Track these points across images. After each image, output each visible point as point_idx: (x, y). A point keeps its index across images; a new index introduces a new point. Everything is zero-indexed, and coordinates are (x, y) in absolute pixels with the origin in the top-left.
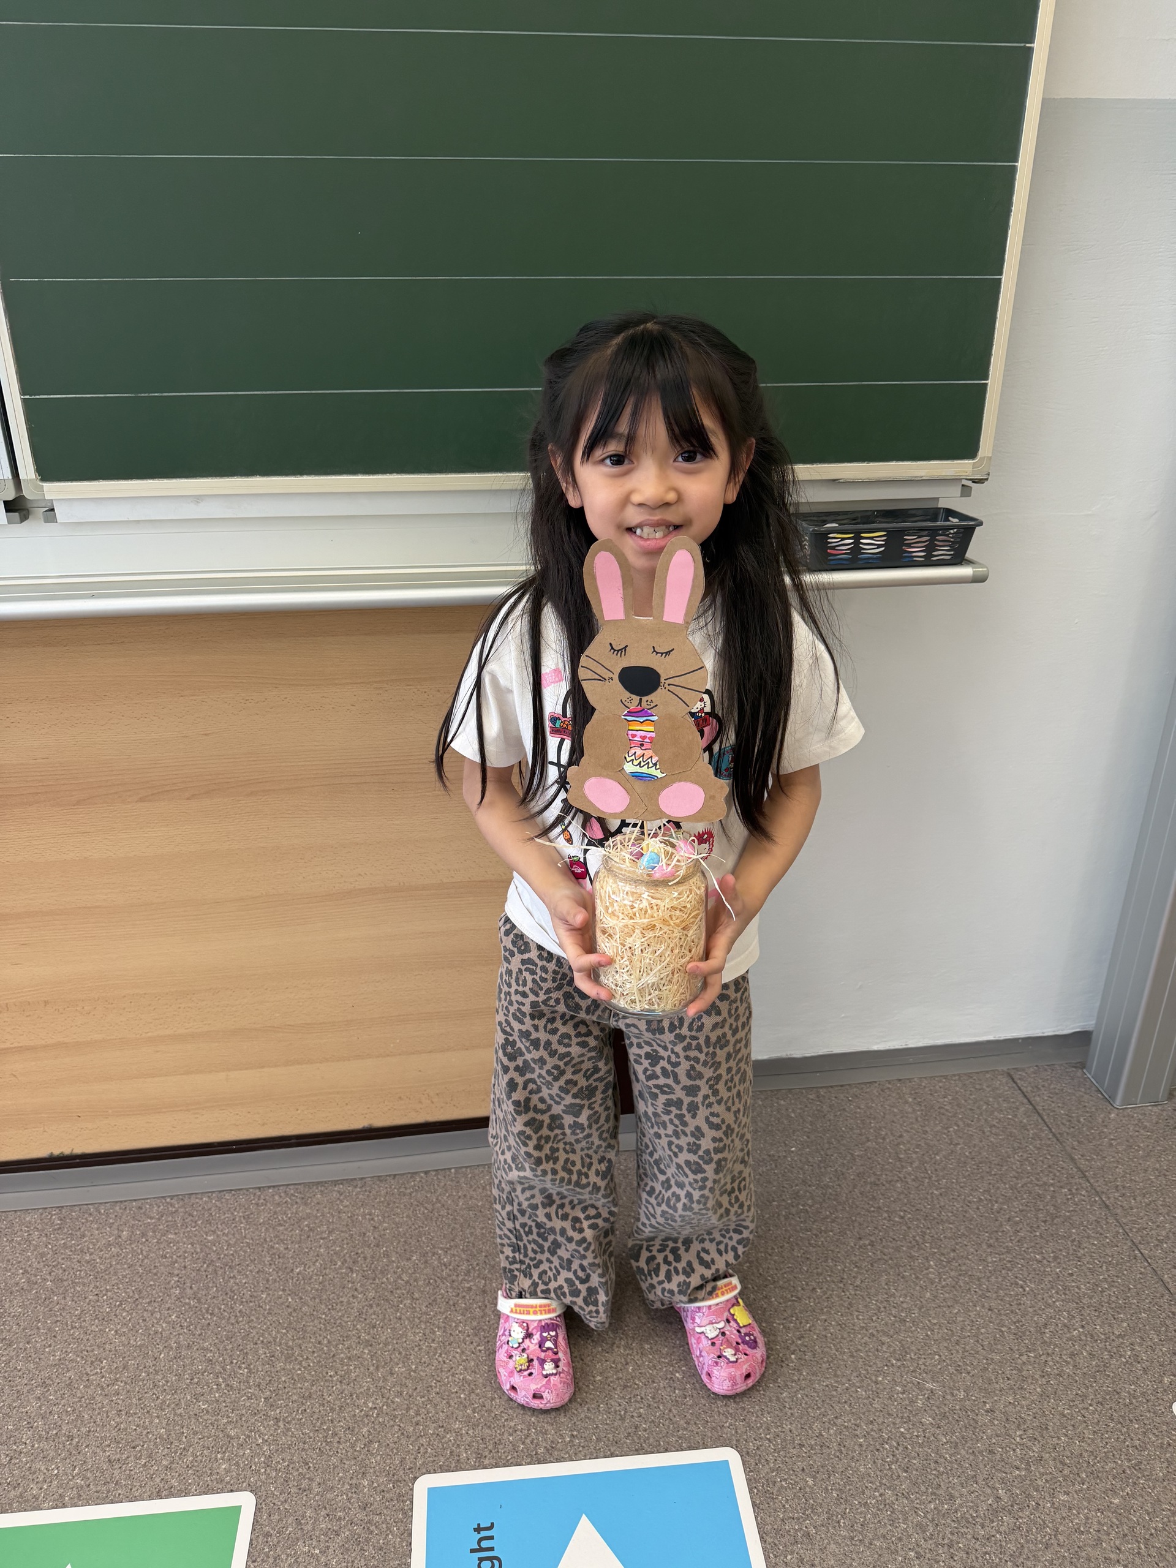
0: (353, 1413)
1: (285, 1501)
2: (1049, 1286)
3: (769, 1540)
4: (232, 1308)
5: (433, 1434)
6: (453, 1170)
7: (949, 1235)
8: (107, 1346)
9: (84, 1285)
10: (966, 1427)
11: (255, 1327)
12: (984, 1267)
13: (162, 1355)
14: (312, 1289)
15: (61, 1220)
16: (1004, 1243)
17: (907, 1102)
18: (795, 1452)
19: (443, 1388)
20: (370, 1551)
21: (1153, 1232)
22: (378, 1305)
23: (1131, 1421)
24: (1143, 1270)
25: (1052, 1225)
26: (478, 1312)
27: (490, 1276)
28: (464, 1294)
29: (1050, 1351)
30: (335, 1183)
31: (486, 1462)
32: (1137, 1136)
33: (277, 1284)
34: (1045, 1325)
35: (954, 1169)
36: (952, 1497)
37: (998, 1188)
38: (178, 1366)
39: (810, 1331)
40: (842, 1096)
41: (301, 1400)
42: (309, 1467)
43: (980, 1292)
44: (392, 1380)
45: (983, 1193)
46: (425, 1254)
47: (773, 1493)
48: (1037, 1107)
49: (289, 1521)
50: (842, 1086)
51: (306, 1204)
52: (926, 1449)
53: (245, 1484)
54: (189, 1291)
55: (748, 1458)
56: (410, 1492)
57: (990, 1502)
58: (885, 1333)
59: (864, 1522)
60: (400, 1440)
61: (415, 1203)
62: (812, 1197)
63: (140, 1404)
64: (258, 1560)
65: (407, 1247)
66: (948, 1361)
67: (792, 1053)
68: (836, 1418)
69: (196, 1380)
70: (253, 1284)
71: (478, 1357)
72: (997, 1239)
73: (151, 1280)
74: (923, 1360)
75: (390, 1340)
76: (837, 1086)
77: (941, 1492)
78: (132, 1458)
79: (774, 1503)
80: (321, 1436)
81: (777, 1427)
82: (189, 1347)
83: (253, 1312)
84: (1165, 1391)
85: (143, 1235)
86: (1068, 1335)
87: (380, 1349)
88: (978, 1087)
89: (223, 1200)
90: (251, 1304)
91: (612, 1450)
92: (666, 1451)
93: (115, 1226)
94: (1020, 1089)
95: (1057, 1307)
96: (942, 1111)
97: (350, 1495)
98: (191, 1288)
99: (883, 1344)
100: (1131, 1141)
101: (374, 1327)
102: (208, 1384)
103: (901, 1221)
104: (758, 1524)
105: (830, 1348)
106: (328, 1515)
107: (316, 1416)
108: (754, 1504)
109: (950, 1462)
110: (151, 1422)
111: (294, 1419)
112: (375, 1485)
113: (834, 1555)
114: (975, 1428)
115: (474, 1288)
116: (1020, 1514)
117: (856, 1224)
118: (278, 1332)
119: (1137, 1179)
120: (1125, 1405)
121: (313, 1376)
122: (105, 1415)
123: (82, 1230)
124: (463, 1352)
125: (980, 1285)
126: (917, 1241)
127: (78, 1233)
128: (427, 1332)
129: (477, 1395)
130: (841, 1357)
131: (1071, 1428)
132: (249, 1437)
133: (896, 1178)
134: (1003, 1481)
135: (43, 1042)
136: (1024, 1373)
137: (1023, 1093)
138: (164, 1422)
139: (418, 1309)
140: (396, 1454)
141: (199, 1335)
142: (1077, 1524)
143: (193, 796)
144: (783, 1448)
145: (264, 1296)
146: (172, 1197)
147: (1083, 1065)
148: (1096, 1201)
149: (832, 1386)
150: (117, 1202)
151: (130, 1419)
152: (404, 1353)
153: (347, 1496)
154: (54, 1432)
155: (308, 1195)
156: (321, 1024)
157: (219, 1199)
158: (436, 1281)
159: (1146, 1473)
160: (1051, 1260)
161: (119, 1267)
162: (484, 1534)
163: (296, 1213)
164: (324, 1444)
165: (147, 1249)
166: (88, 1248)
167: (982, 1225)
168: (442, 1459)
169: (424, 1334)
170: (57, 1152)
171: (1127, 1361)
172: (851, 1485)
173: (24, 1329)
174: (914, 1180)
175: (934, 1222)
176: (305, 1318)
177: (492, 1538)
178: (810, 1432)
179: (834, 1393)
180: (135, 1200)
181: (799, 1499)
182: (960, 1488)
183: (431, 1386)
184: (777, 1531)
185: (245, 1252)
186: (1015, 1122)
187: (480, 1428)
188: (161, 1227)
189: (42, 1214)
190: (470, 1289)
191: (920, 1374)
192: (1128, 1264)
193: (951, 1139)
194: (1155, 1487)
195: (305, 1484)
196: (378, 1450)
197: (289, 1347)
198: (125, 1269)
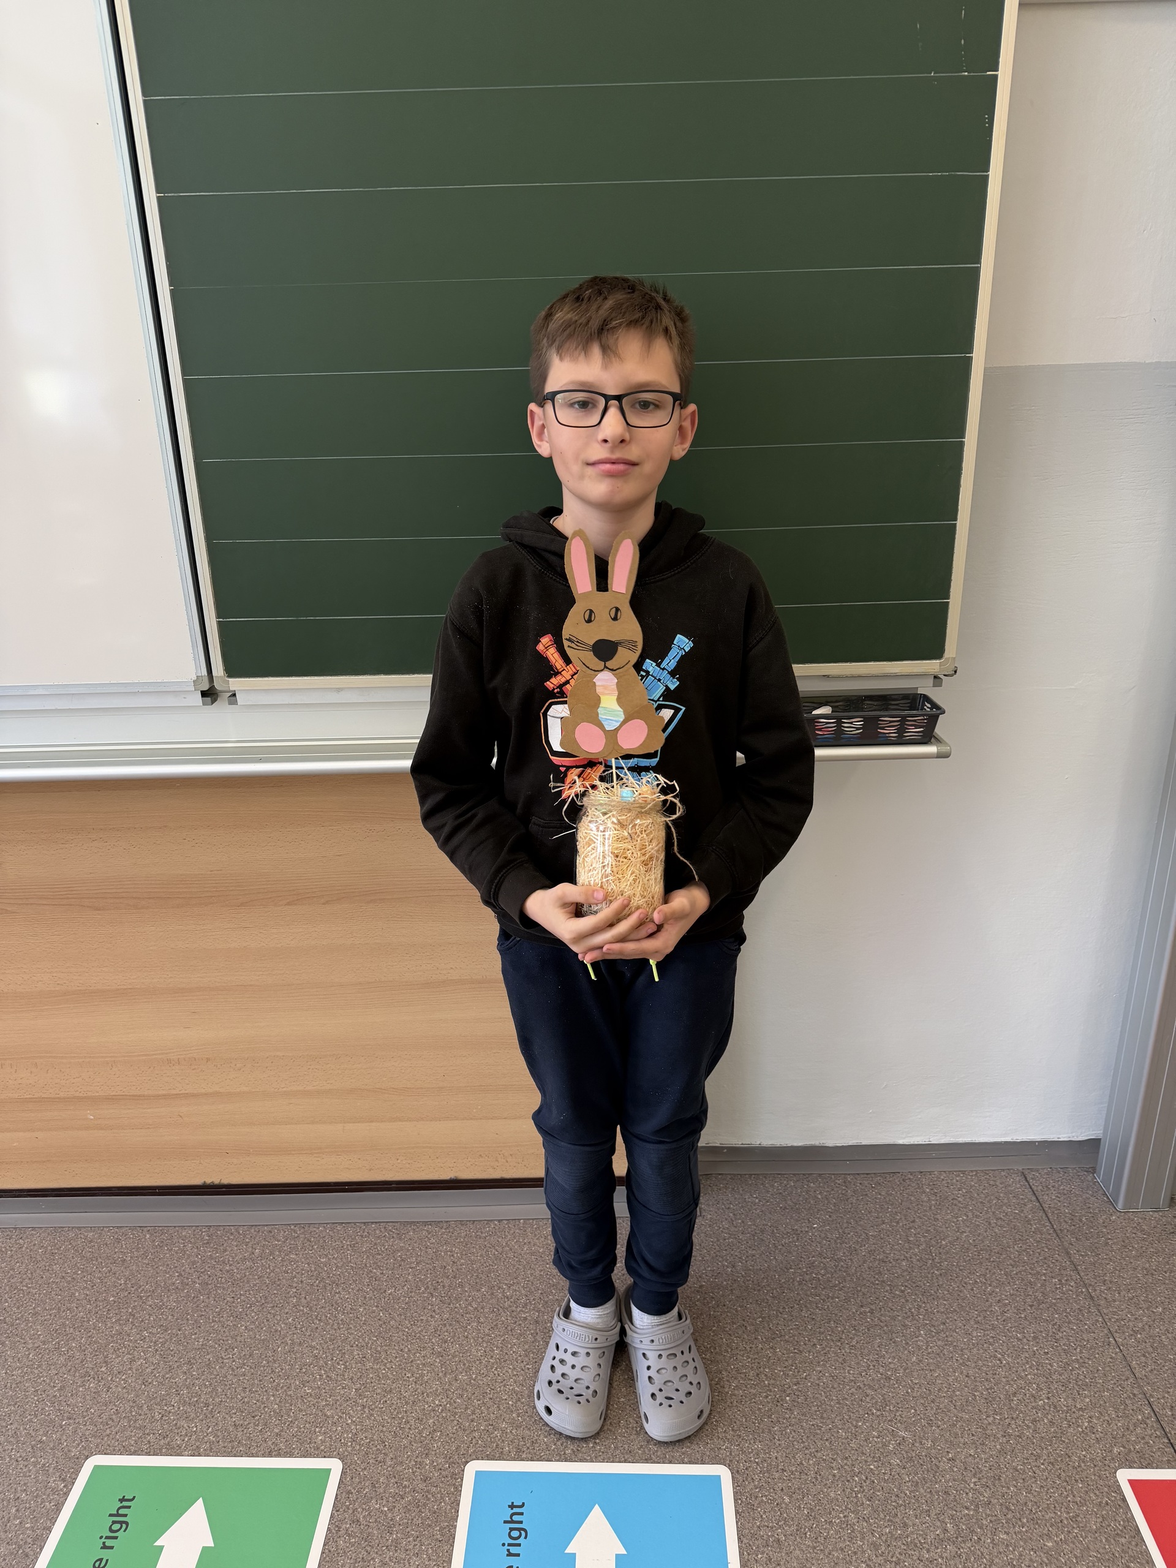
0: (422, 1407)
1: (365, 1469)
2: (1024, 1361)
3: (745, 1541)
4: (336, 1317)
5: (485, 1430)
6: (522, 1221)
7: (942, 1310)
8: (239, 1338)
9: (224, 1289)
10: (928, 1471)
11: (353, 1333)
12: (968, 1340)
13: (280, 1349)
14: (399, 1307)
15: (209, 1236)
16: (990, 1321)
17: (924, 1192)
18: (777, 1475)
19: (496, 1395)
20: (426, 1513)
21: (1131, 1323)
22: (450, 1325)
23: (1076, 1481)
24: (1114, 1355)
25: (1037, 1309)
26: (530, 1338)
27: (543, 1310)
28: (521, 1322)
29: (1015, 1416)
30: (426, 1223)
31: (524, 1456)
32: (1134, 1238)
33: (372, 1301)
34: (1015, 1394)
35: (957, 1254)
36: (905, 1525)
37: (994, 1273)
38: (291, 1358)
39: (806, 1379)
40: (866, 1183)
41: (383, 1393)
42: (385, 1445)
43: (961, 1361)
44: (456, 1384)
45: (979, 1277)
46: (492, 1288)
47: (754, 1505)
48: (1044, 1205)
49: (367, 1484)
50: (867, 1174)
51: (400, 1239)
52: (890, 1485)
53: (335, 1453)
54: (303, 1300)
55: (737, 1476)
56: (462, 1472)
57: (938, 1532)
58: (870, 1387)
59: (827, 1536)
60: (458, 1431)
61: (488, 1245)
62: (825, 1268)
63: (261, 1384)
64: (341, 1510)
65: (478, 1281)
66: (922, 1416)
67: (824, 1141)
68: (817, 1451)
69: (304, 1370)
70: (354, 1299)
71: (526, 1373)
72: (985, 1317)
73: (275, 1290)
74: (900, 1413)
75: (457, 1353)
76: (863, 1174)
77: (897, 1520)
78: (252, 1424)
79: (754, 1514)
80: (396, 1422)
81: (765, 1454)
82: (300, 1344)
83: (352, 1322)
84: (1113, 1459)
85: (271, 1253)
86: (1033, 1404)
87: (448, 1360)
88: (992, 1183)
89: (335, 1231)
90: (351, 1315)
91: (626, 1457)
92: (670, 1462)
93: (250, 1245)
94: (1031, 1188)
95: (1028, 1379)
96: (955, 1202)
97: (415, 1469)
98: (305, 1298)
99: (868, 1396)
100: (1127, 1241)
101: (446, 1342)
102: (313, 1374)
103: (901, 1294)
104: (737, 1527)
105: (821, 1394)
106: (396, 1483)
107: (394, 1407)
108: (737, 1512)
109: (909, 1497)
110: (268, 1399)
111: (376, 1407)
112: (435, 1464)
113: (797, 1558)
114: (936, 1472)
115: (528, 1318)
116: (963, 1545)
117: (861, 1294)
118: (370, 1339)
119: (1126, 1276)
120: (1074, 1467)
121: (394, 1375)
122: (233, 1390)
123: (225, 1246)
124: (514, 1368)
125: (963, 1355)
126: (912, 1313)
127: (222, 1248)
128: (488, 1349)
129: (522, 1403)
130: (829, 1403)
131: (1022, 1481)
132: (341, 1417)
133: (903, 1257)
134: (952, 1517)
135: (203, 1091)
136: (988, 1432)
137: (1033, 1191)
138: (278, 1400)
139: (482, 1331)
140: (454, 1442)
141: (309, 1336)
142: (1011, 1558)
143: (327, 902)
144: (768, 1471)
145: (362, 1310)
146: (296, 1225)
147: (1094, 1170)
148: (1082, 1292)
149: (817, 1426)
150: (252, 1226)
151: (253, 1395)
152: (467, 1365)
153: (412, 1470)
154: (195, 1399)
155: (402, 1232)
156: (418, 1089)
157: (332, 1230)
158: (499, 1310)
159: (1081, 1525)
160: (1031, 1339)
161: (251, 1277)
162: (516, 1510)
163: (392, 1246)
164: (398, 1429)
165: (274, 1265)
166: (229, 1260)
167: (973, 1304)
168: (490, 1450)
169: (485, 1351)
170: (209, 1181)
171: (1083, 1431)
172: (821, 1506)
173: (177, 1319)
174: (918, 1260)
175: (931, 1298)
176: (392, 1329)
177: (522, 1514)
178: (793, 1460)
179: (819, 1431)
180: (267, 1225)
181: (775, 1512)
182: (914, 1519)
183: (486, 1393)
184: (753, 1535)
185: (349, 1273)
186: (1020, 1216)
187: (522, 1429)
188: (286, 1248)
189: (194, 1231)
190: (525, 1319)
191: (895, 1423)
192: (1100, 1349)
193: (958, 1228)
194: (1086, 1537)
195: (381, 1457)
196: (439, 1438)
197: (377, 1351)
198: (255, 1280)
